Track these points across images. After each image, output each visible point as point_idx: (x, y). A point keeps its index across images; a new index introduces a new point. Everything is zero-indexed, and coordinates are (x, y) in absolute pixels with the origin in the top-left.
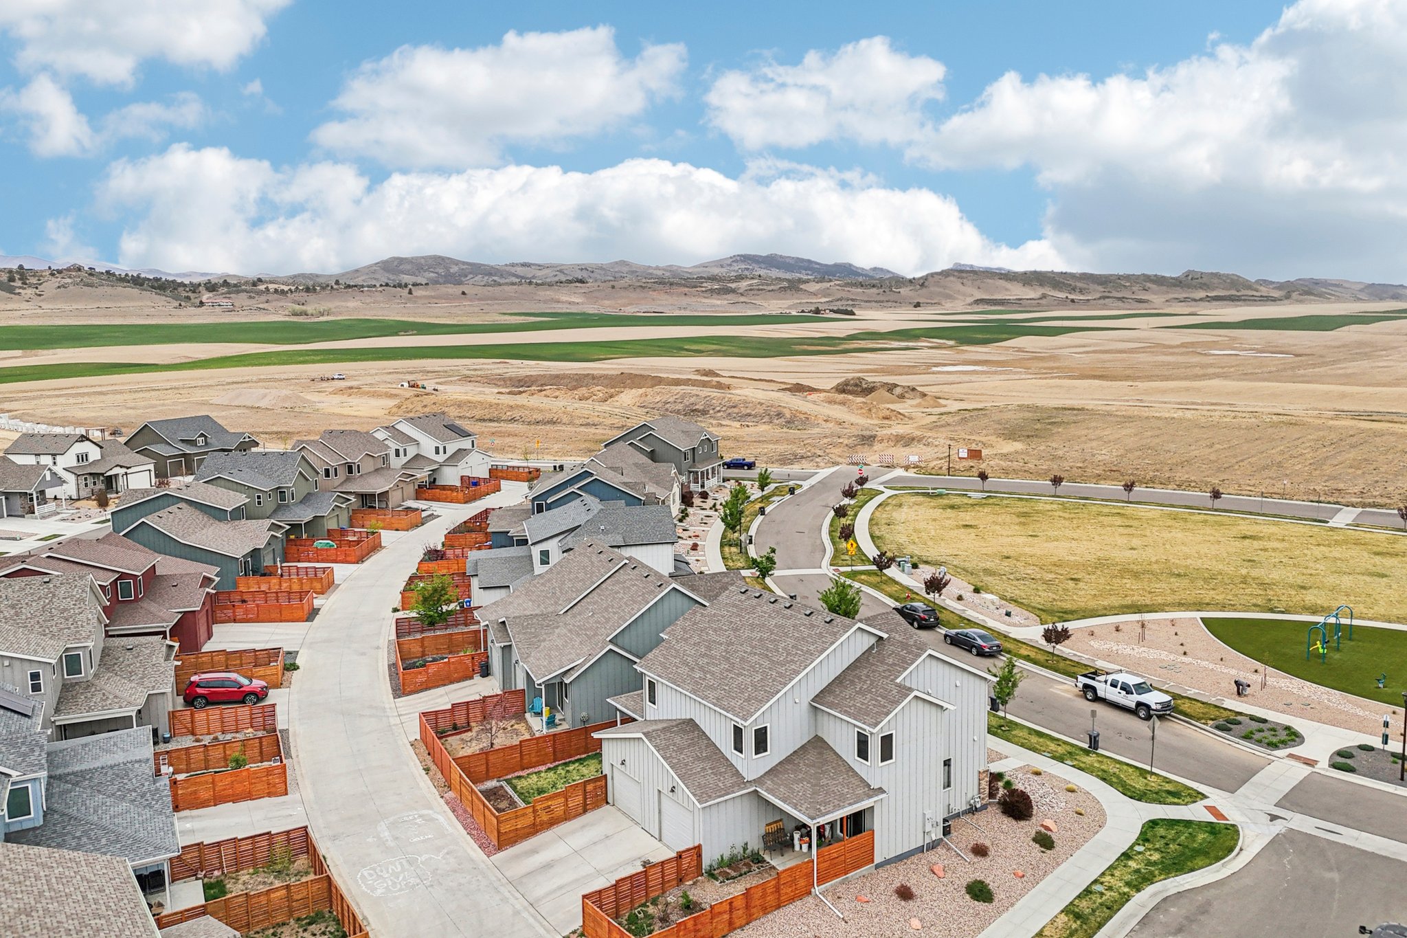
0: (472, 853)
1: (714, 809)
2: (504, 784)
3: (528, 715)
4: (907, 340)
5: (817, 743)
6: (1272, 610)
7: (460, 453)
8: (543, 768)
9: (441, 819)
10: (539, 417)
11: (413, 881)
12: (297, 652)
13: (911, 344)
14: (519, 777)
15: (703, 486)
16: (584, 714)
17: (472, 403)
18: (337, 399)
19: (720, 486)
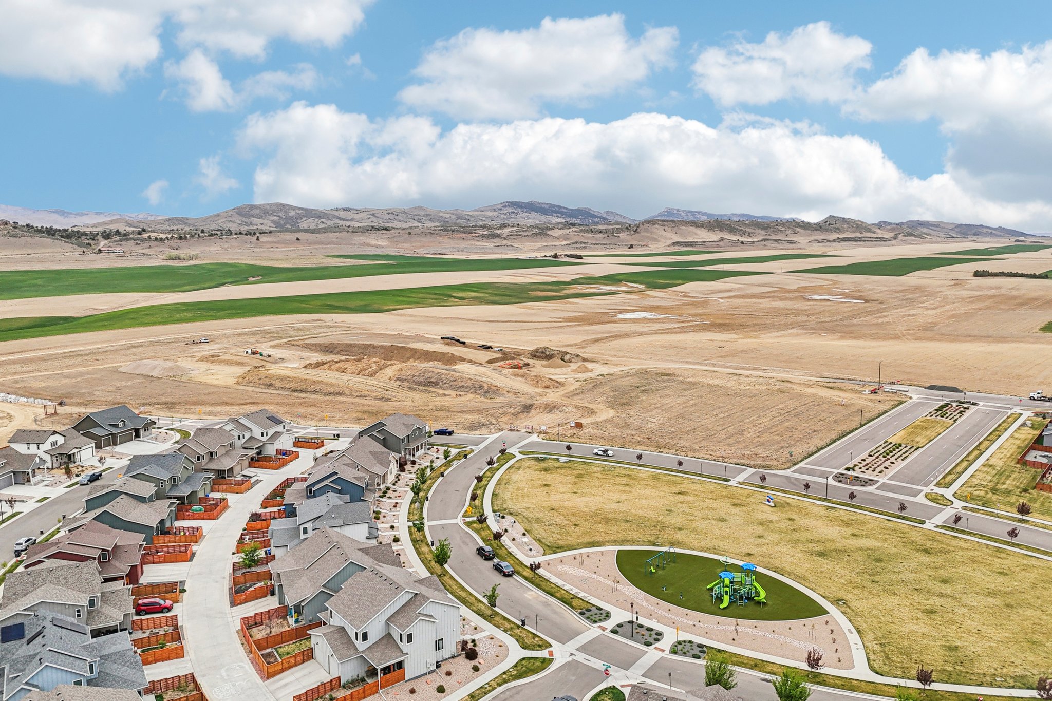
0: (258, 681)
1: (345, 664)
2: (274, 650)
3: (288, 617)
4: (612, 285)
5: (389, 636)
6: (654, 545)
7: (277, 435)
8: (291, 642)
9: (247, 667)
10: (332, 390)
11: (234, 692)
12: (185, 581)
13: (614, 288)
14: (281, 647)
15: (414, 455)
16: (311, 618)
17: (290, 378)
18: (203, 366)
19: (426, 454)
